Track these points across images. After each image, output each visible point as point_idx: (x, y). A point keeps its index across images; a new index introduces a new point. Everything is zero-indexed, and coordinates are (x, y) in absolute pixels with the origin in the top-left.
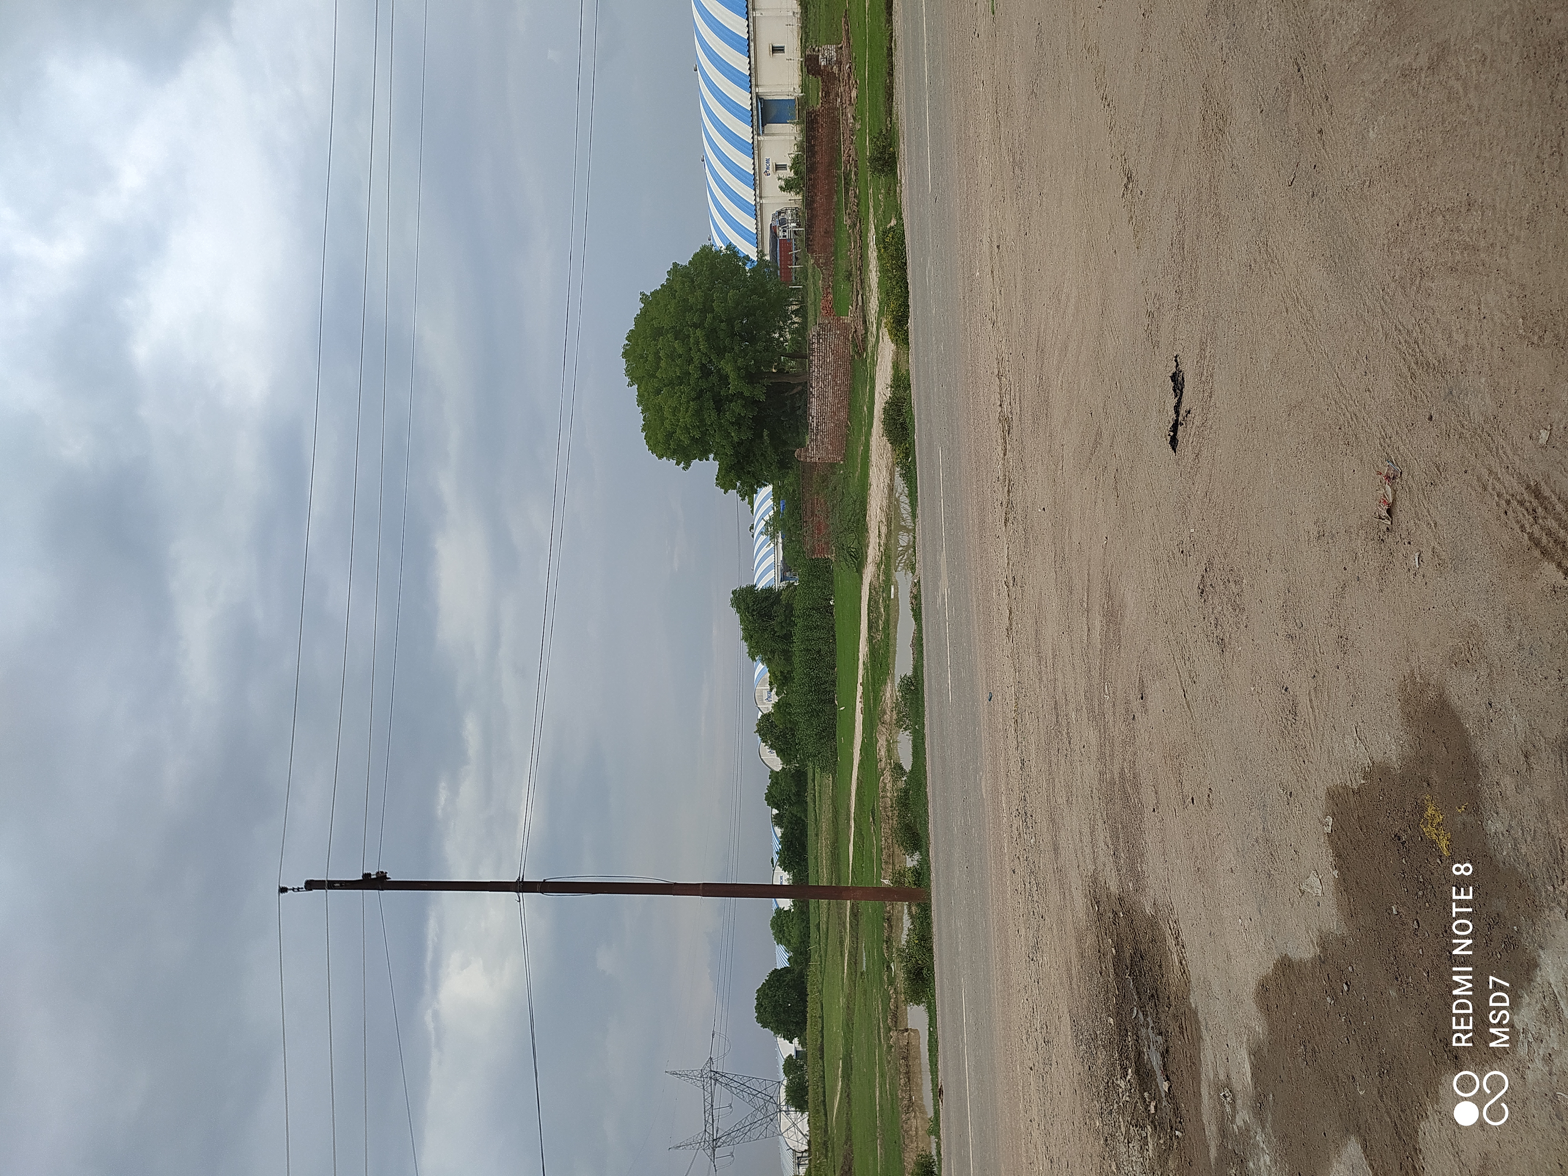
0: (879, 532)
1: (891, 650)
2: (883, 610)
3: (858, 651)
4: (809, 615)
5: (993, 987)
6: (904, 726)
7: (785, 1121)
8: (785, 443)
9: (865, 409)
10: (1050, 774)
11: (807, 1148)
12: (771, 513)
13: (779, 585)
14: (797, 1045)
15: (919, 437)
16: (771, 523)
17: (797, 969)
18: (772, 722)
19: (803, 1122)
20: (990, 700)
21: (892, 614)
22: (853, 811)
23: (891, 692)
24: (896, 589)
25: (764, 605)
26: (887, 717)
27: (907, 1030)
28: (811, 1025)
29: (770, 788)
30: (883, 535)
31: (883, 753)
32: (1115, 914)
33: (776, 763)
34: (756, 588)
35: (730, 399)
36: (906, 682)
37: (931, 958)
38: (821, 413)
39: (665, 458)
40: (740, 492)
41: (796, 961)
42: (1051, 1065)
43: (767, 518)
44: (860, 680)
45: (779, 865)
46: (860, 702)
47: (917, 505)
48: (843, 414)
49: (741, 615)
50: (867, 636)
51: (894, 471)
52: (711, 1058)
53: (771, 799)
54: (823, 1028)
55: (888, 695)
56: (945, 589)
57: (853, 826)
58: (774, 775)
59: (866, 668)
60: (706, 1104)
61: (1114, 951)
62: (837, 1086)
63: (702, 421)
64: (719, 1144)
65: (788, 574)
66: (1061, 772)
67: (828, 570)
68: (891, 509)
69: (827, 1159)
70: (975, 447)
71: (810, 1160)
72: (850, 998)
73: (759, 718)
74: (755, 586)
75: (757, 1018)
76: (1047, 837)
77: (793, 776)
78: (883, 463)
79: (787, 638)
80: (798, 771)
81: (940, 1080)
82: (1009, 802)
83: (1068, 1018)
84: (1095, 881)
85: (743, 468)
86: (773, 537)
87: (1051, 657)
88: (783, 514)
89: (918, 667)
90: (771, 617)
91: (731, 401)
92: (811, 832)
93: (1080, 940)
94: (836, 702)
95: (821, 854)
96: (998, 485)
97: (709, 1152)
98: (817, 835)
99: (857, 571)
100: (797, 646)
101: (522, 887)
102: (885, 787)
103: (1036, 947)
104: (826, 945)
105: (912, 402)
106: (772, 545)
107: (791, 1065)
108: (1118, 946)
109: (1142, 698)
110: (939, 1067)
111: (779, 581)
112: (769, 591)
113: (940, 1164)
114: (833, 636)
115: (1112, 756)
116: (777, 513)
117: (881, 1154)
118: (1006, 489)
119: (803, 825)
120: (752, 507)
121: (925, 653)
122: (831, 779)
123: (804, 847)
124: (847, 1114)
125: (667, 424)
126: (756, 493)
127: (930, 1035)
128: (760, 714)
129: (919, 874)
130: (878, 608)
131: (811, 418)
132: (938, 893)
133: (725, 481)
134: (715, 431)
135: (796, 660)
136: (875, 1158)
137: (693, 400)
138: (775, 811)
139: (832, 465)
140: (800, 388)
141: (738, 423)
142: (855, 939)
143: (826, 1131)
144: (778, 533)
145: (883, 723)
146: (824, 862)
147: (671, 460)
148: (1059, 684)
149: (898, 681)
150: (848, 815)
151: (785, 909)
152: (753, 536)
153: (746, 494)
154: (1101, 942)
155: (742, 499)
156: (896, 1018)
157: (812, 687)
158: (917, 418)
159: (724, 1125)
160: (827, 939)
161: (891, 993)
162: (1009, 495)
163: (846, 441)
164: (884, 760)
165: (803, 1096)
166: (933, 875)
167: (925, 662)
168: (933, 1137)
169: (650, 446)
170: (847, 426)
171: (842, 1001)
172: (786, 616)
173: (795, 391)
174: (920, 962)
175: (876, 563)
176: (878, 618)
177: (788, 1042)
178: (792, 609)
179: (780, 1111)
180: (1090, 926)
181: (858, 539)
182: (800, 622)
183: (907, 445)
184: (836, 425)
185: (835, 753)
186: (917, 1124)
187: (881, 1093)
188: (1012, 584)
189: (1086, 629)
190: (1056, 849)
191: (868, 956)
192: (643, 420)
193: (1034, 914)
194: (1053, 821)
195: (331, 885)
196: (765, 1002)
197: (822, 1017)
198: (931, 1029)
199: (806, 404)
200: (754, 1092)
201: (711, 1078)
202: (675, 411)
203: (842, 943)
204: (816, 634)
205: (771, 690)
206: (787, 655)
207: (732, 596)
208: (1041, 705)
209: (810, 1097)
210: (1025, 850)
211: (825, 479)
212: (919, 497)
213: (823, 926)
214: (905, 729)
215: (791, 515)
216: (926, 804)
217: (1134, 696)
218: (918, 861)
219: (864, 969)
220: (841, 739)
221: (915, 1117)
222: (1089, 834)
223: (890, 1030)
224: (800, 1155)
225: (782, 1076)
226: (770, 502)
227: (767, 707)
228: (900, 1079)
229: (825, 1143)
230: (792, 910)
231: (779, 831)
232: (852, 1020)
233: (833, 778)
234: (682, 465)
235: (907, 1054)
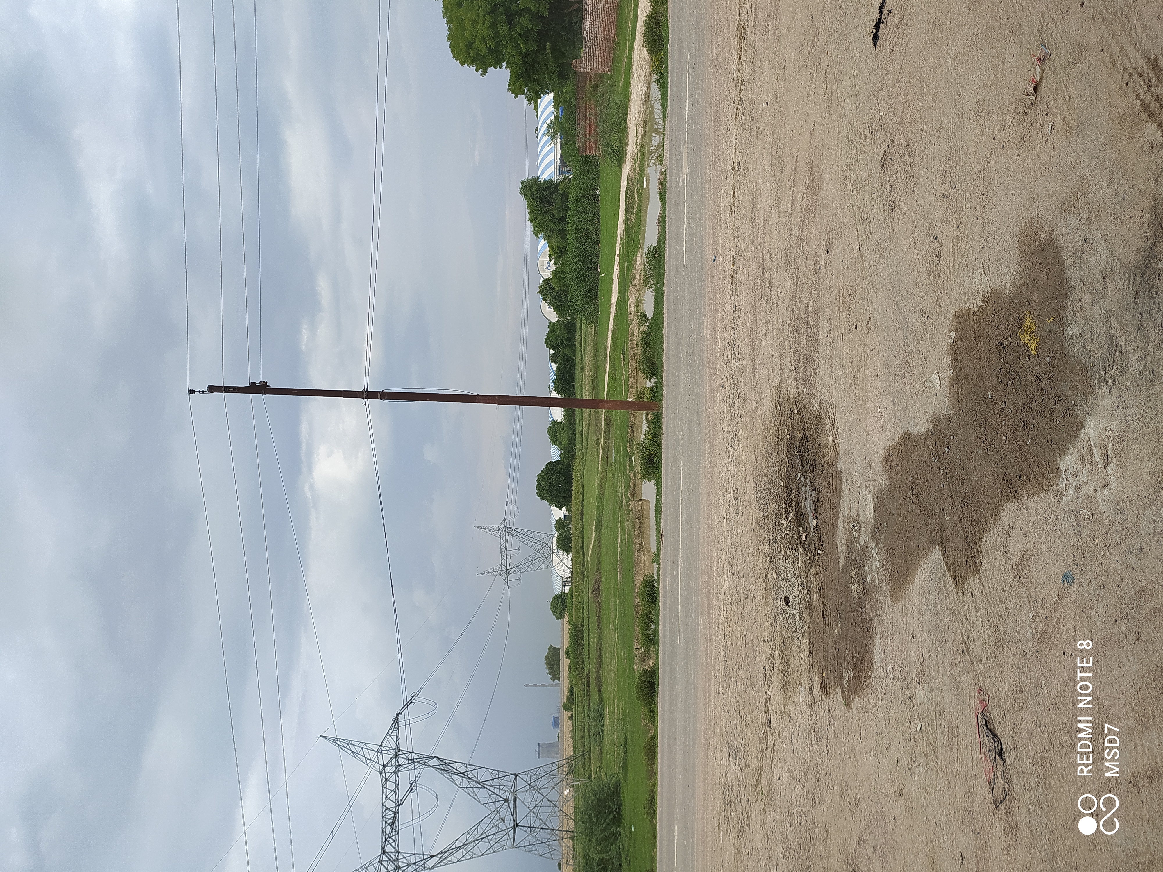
0: (637, 133)
1: (642, 229)
2: (636, 197)
3: (617, 230)
4: (580, 202)
5: (703, 466)
6: (649, 285)
7: (556, 559)
8: (563, 55)
9: (630, 25)
10: (754, 314)
11: (570, 575)
12: (552, 117)
13: (557, 178)
14: (565, 512)
15: (672, 47)
16: (552, 126)
17: (566, 462)
18: (551, 285)
19: (568, 560)
20: (714, 262)
21: (644, 201)
22: (609, 350)
23: (640, 261)
24: (648, 180)
25: (546, 193)
26: (636, 281)
27: (641, 500)
28: (575, 498)
29: (548, 334)
30: (640, 136)
31: (632, 307)
32: (792, 411)
33: (553, 316)
34: (540, 180)
35: (520, 13)
36: (652, 251)
37: (660, 449)
38: (594, 28)
39: (466, 65)
40: (527, 97)
41: (565, 457)
42: (738, 514)
43: (549, 121)
44: (617, 253)
45: (554, 390)
46: (617, 269)
47: (667, 107)
48: (611, 30)
49: (528, 201)
50: (624, 218)
51: (650, 81)
52: (505, 519)
53: (550, 343)
54: (583, 500)
55: (638, 264)
56: (685, 176)
57: (608, 362)
58: (552, 326)
59: (622, 244)
60: (502, 547)
61: (788, 437)
62: (591, 537)
63: (496, 33)
64: (511, 572)
65: (564, 169)
66: (763, 312)
67: (596, 165)
68: (647, 113)
69: (583, 582)
70: (716, 53)
71: (572, 583)
72: (602, 481)
73: (541, 282)
74: (539, 178)
75: (538, 494)
76: (748, 361)
77: (565, 326)
78: (642, 73)
79: (563, 220)
80: (569, 322)
81: (662, 528)
82: (722, 338)
83: (752, 483)
84: (780, 390)
85: (529, 76)
86: (553, 137)
87: (762, 224)
88: (561, 118)
89: (661, 239)
90: (551, 204)
91: (520, 16)
92: (578, 367)
93: (765, 431)
94: (599, 270)
95: (585, 382)
96: (732, 85)
97: (504, 577)
98: (582, 369)
99: (618, 166)
100: (570, 227)
101: (367, 395)
102: (633, 333)
103: (734, 438)
104: (587, 446)
105: (668, 16)
106: (552, 145)
107: (560, 524)
108: (792, 434)
109: (828, 253)
110: (662, 521)
111: (558, 174)
112: (549, 182)
113: (659, 580)
114: (598, 219)
115: (801, 298)
116: (556, 118)
117: (620, 577)
118: (739, 88)
119: (572, 362)
120: (537, 112)
121: (667, 228)
122: (593, 328)
123: (572, 378)
124: (598, 554)
125: (467, 34)
126: (540, 98)
127: (656, 500)
128: (542, 279)
129: (655, 392)
130: (633, 196)
131: (585, 32)
132: (667, 405)
133: (515, 88)
134: (507, 43)
135: (569, 237)
136: (616, 581)
137: (489, 13)
138: (552, 352)
139: (601, 76)
140: (577, 5)
141: (526, 35)
142: (607, 441)
143: (583, 565)
144: (557, 134)
145: (634, 285)
146: (587, 387)
147: (471, 67)
148: (767, 247)
149: (646, 250)
150: (605, 353)
151: (558, 421)
152: (537, 138)
153: (532, 99)
154: (780, 431)
155: (529, 104)
156: (634, 492)
157: (581, 258)
158: (671, 29)
159: (514, 560)
160: (587, 441)
161: (631, 476)
162: (740, 94)
163: (613, 54)
164: (633, 313)
165: (568, 544)
166: (665, 392)
167: (667, 235)
168: (655, 564)
169: (454, 54)
170: (614, 41)
171: (597, 482)
172: (562, 203)
173: (573, 8)
174: (652, 453)
175: (633, 159)
176: (632, 204)
177: (558, 509)
178: (568, 197)
179: (553, 553)
180: (774, 421)
181: (620, 139)
182: (573, 207)
183: (662, 54)
184: (605, 40)
185: (597, 309)
186: (644, 558)
187: (621, 540)
188: (737, 169)
189: (791, 202)
190: (754, 369)
191: (616, 452)
192: (448, 31)
193: (734, 415)
194: (753, 348)
195: (227, 389)
196: (543, 483)
197: (582, 494)
198: (658, 497)
199: (582, 19)
200: (535, 541)
201: (505, 531)
202: (474, 22)
203: (598, 443)
204: (585, 217)
205: (550, 261)
206: (563, 233)
207: (521, 185)
208: (752, 263)
209: (573, 545)
210: (732, 371)
211: (595, 88)
212: (669, 100)
213: (585, 433)
214: (650, 287)
215: (568, 119)
216: (662, 343)
217: (822, 251)
218: (654, 383)
219: (613, 461)
220: (602, 298)
221: (643, 555)
222: (778, 356)
223: (629, 500)
224: (565, 580)
225: (554, 531)
226: (551, 109)
227: (547, 274)
228: (635, 531)
229: (583, 572)
230: (563, 422)
231: (554, 366)
232: (603, 495)
233: (595, 327)
234: (480, 72)
235: (640, 516)
